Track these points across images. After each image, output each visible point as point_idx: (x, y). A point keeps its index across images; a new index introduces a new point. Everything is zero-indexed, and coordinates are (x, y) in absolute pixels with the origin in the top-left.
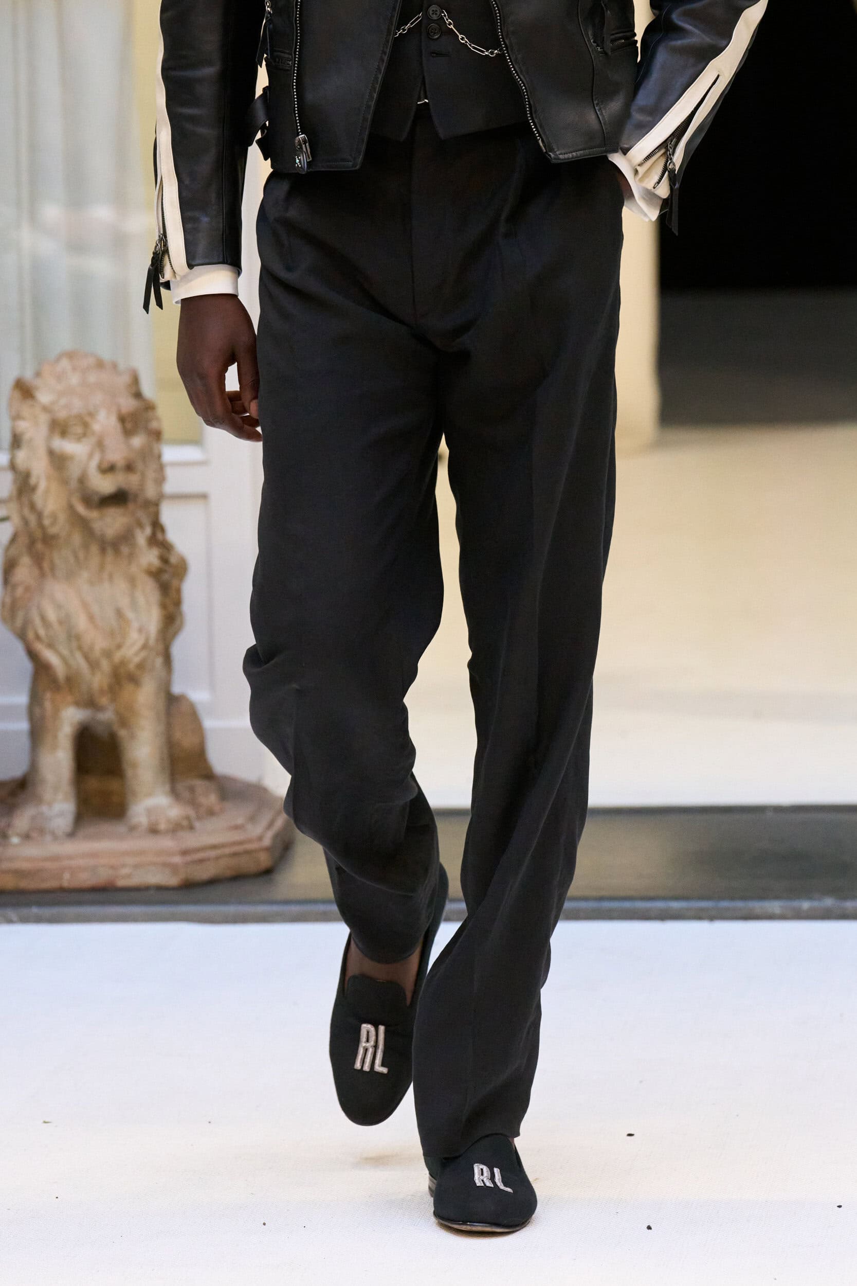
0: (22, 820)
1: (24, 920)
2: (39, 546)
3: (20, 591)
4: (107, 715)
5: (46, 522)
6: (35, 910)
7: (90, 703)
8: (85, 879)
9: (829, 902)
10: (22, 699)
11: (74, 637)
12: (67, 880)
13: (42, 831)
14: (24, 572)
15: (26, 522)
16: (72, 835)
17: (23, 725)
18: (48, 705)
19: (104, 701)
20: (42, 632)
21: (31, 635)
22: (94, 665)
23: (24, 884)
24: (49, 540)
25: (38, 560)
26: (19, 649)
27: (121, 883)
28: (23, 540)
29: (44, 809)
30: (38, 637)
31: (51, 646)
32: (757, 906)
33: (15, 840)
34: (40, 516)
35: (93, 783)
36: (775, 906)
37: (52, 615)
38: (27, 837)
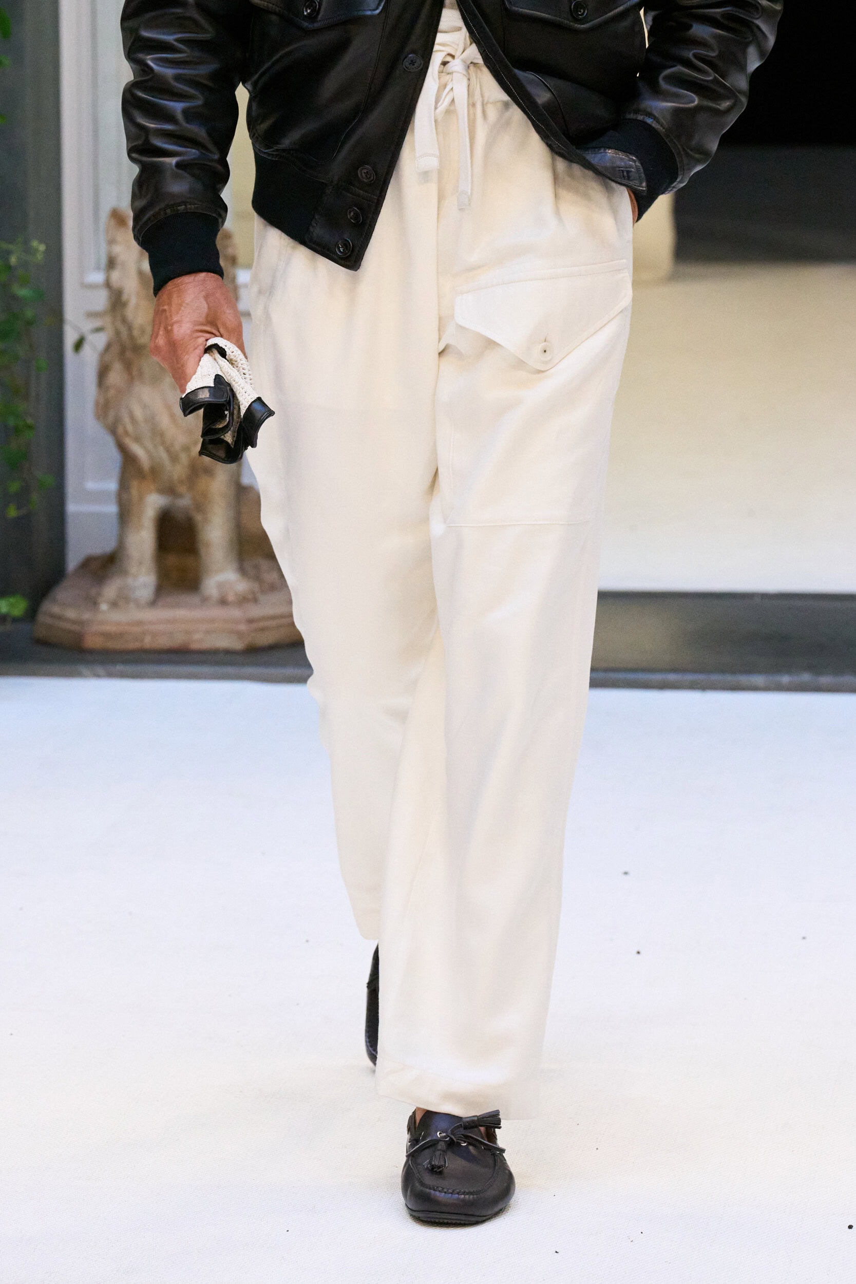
0: (110, 590)
1: (111, 675)
2: (129, 354)
3: (112, 393)
4: (185, 502)
5: (136, 333)
6: (120, 668)
7: (170, 490)
8: (163, 642)
9: (806, 677)
10: (112, 485)
11: (158, 434)
12: (148, 642)
13: (127, 600)
14: (116, 377)
15: (118, 333)
16: (153, 603)
17: (112, 509)
18: (134, 492)
19: (182, 489)
20: (130, 428)
21: (120, 430)
22: (174, 458)
23: (112, 645)
24: (138, 349)
25: (128, 366)
26: (110, 441)
27: (195, 646)
28: (115, 350)
29: (130, 581)
30: (127, 433)
31: (137, 440)
32: (744, 679)
33: (104, 607)
34: (130, 329)
35: (172, 560)
36: (759, 680)
37: (139, 413)
38: (114, 605)
